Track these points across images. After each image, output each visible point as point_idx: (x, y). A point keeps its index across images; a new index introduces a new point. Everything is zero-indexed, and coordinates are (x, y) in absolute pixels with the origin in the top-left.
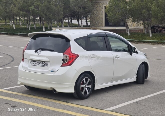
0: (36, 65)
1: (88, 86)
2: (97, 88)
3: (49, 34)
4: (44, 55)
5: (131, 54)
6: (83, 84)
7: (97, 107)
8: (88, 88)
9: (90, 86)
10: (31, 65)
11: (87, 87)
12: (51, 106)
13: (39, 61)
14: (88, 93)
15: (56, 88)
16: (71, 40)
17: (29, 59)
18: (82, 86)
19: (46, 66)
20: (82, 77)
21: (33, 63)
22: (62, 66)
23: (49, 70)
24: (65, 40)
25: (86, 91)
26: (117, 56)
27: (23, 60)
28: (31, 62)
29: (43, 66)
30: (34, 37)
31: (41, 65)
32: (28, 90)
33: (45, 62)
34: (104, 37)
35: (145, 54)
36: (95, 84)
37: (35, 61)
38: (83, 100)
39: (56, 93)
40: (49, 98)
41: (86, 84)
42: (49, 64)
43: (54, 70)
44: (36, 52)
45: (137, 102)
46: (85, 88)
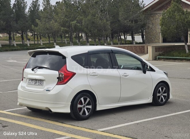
0: (33, 84)
1: (88, 107)
2: (99, 108)
3: (47, 51)
4: (40, 73)
5: (145, 72)
6: (81, 103)
7: (91, 128)
8: (87, 109)
9: (90, 107)
10: (29, 84)
11: (86, 107)
12: (43, 127)
13: (36, 80)
14: (87, 114)
15: (51, 107)
16: (67, 58)
17: (27, 78)
18: (79, 106)
19: (42, 85)
20: (79, 96)
21: (30, 81)
22: (57, 84)
23: (45, 89)
24: (62, 57)
25: (84, 111)
26: (125, 75)
27: (22, 80)
28: (29, 81)
29: (39, 85)
30: (34, 55)
31: (37, 84)
32: (30, 112)
33: (41, 81)
34: (109, 53)
35: (165, 73)
36: (96, 105)
37: (32, 80)
38: (81, 121)
39: (52, 113)
40: (46, 119)
41: (84, 103)
42: (45, 82)
43: (50, 89)
44: (33, 70)
45: (138, 124)
46: (83, 109)
